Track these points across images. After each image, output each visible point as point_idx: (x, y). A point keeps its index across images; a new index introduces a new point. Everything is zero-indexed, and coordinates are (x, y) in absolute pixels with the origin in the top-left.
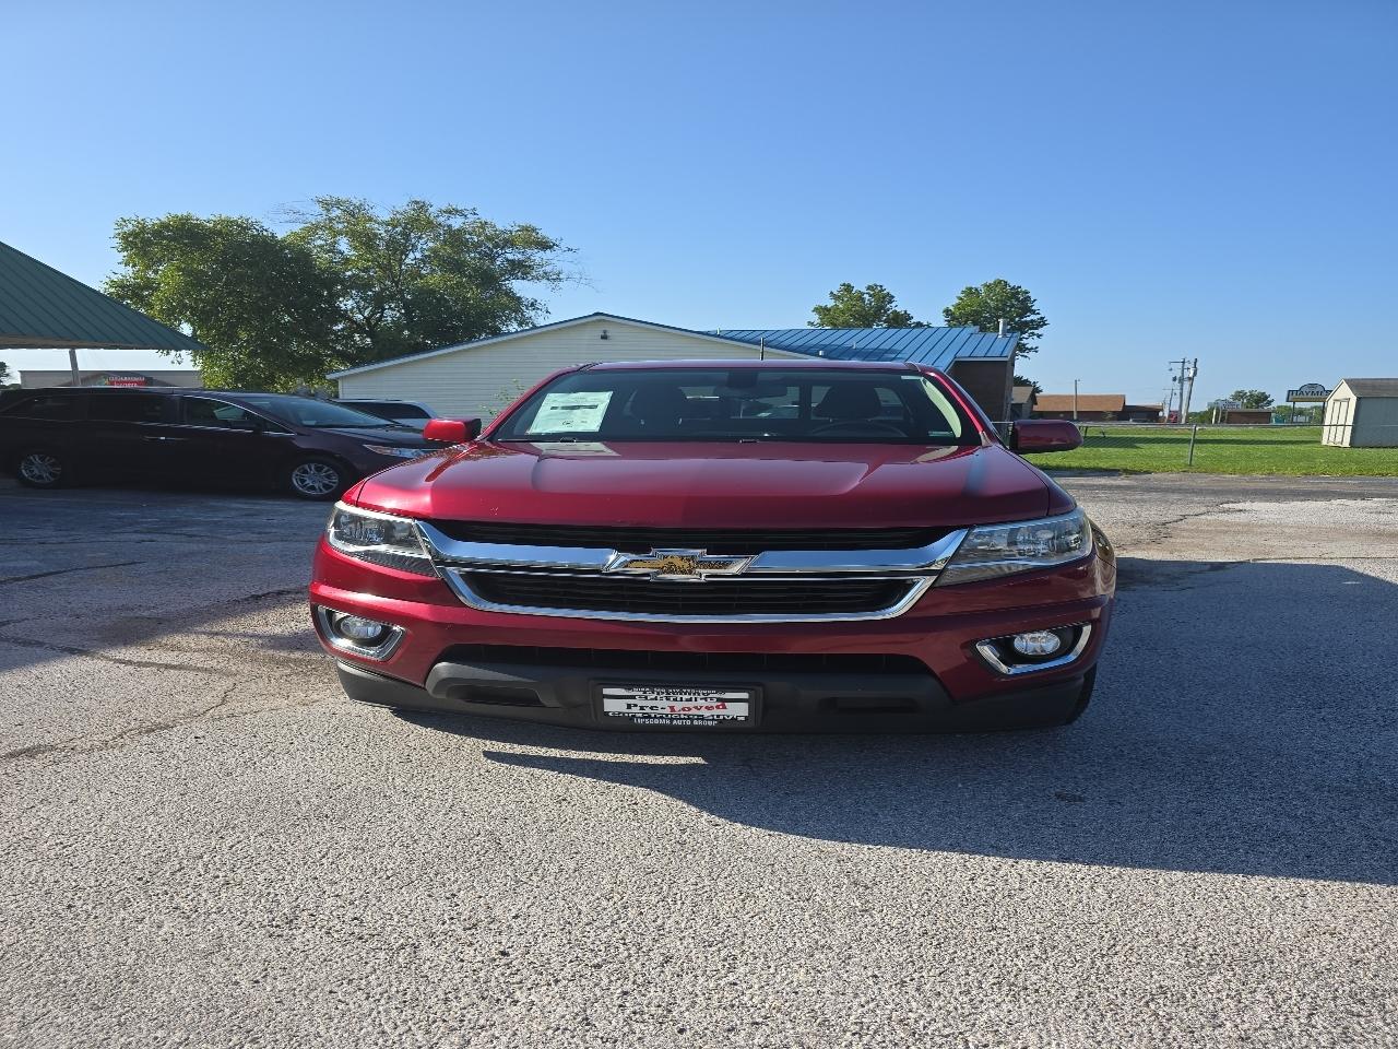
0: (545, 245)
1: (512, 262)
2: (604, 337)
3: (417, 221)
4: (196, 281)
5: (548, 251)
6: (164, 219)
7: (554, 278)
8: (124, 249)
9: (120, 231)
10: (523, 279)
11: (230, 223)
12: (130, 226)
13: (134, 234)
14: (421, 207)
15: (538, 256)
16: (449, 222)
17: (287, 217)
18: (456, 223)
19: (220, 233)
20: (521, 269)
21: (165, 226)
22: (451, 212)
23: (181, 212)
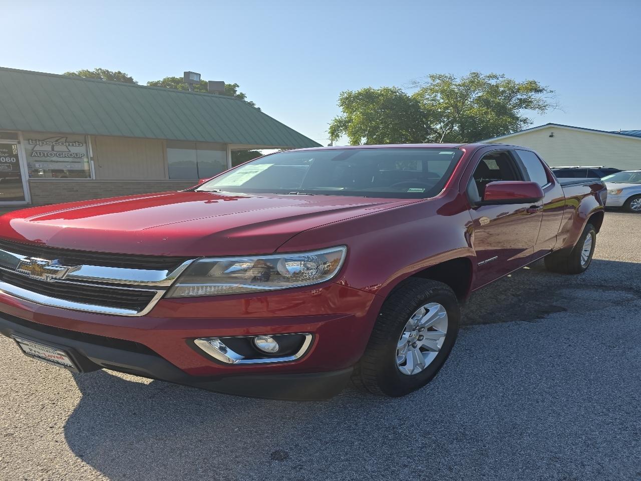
0: (538, 90)
1: (520, 100)
2: (551, 136)
3: (474, 82)
4: (368, 118)
5: (539, 93)
6: (360, 91)
7: (542, 108)
8: (342, 105)
9: (341, 97)
10: (526, 108)
11: (387, 90)
12: (345, 95)
13: (347, 98)
14: (476, 75)
15: (534, 96)
16: (489, 82)
17: (412, 86)
18: (493, 82)
19: (382, 95)
20: (525, 103)
21: (360, 94)
22: (490, 77)
23: (367, 87)
